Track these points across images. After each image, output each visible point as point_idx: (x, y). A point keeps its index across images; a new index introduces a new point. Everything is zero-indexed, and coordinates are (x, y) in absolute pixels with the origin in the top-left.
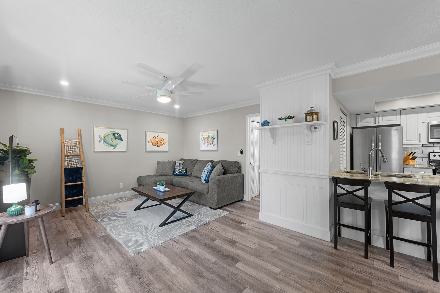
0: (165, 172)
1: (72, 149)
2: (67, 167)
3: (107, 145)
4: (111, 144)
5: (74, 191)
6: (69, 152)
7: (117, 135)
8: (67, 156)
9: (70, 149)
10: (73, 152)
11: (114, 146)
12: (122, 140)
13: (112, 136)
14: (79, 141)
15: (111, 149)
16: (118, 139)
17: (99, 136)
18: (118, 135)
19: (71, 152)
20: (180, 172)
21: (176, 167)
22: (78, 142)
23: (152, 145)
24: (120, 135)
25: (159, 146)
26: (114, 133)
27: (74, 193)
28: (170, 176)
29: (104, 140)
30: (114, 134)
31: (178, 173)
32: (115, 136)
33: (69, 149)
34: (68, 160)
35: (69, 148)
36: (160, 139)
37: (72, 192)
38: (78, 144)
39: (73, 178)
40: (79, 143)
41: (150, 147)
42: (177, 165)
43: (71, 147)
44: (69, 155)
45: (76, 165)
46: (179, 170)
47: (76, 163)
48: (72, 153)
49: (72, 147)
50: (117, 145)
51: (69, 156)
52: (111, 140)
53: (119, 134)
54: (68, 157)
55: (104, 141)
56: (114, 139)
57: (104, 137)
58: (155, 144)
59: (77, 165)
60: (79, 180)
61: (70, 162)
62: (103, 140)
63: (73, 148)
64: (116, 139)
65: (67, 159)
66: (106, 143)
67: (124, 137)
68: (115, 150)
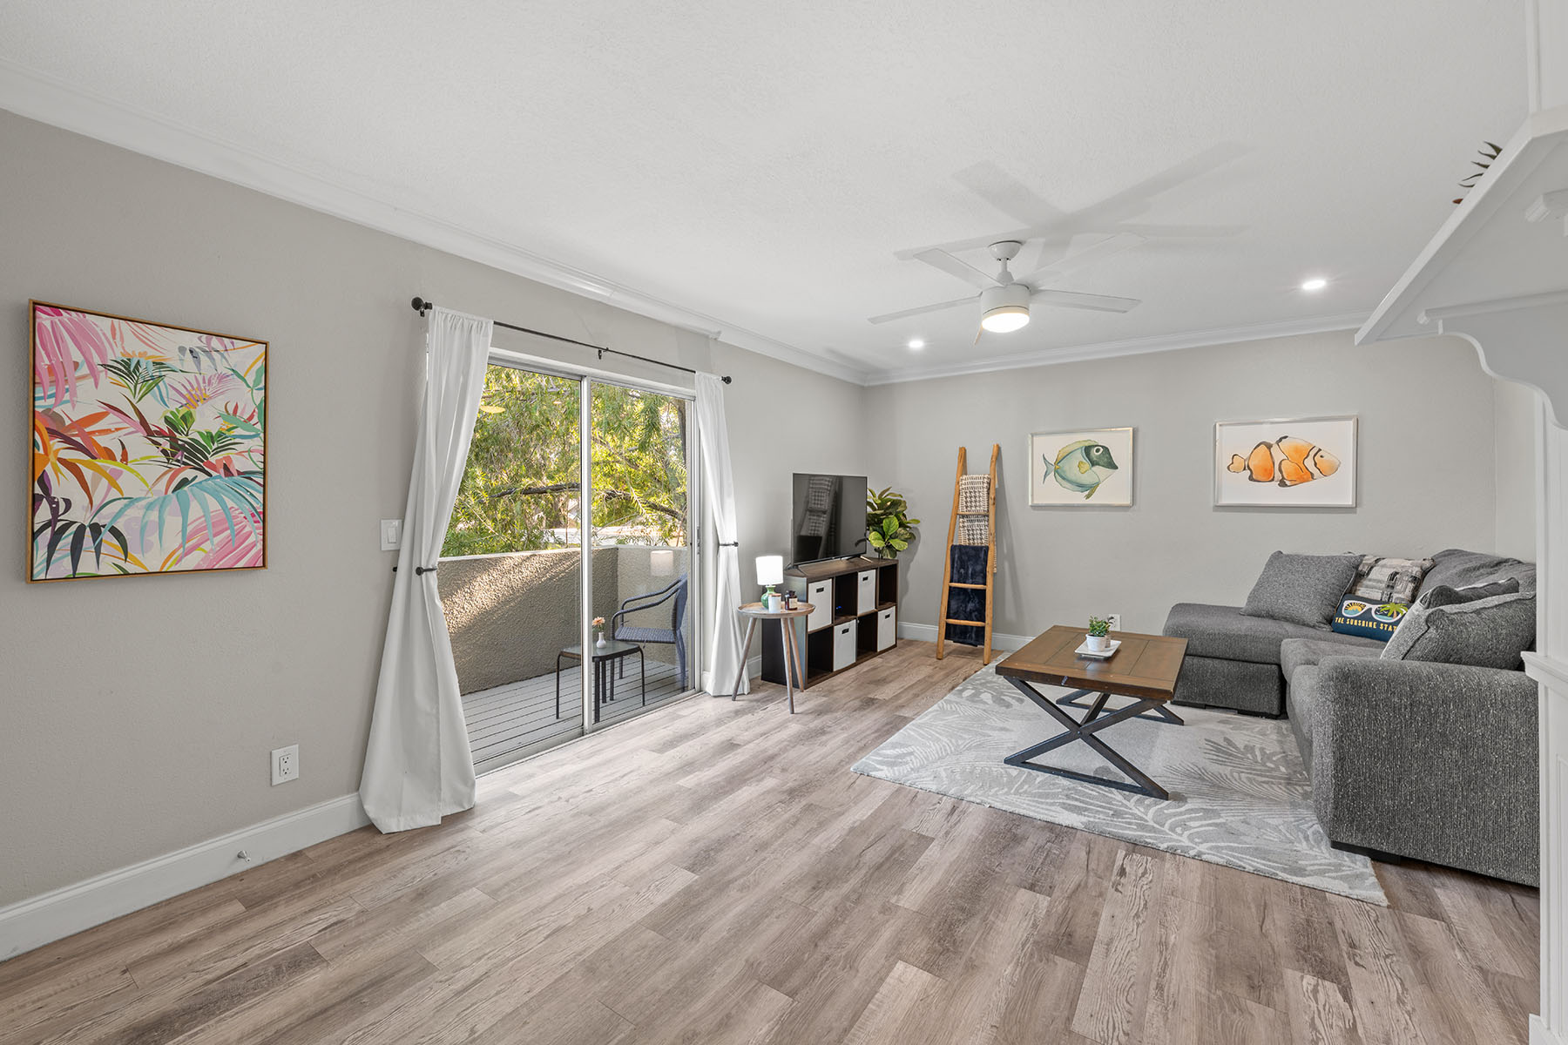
0: (1284, 603)
1: (973, 499)
2: (962, 544)
3: (1068, 485)
4: (1078, 481)
5: (970, 606)
6: (967, 507)
7: (1098, 451)
8: (963, 516)
9: (971, 497)
10: (976, 506)
11: (1090, 489)
12: (1116, 467)
13: (1080, 456)
14: (988, 478)
15: (1079, 498)
16: (1099, 465)
17: (1044, 459)
18: (1102, 450)
19: (971, 507)
20: (1366, 616)
21: (1367, 587)
22: (986, 480)
23: (1251, 478)
24: (1106, 449)
25: (1288, 483)
26: (1087, 444)
27: (968, 610)
28: (1305, 624)
29: (1057, 469)
30: (1088, 450)
31: (1354, 618)
32: (1092, 454)
33: (968, 499)
34: (964, 527)
35: (968, 495)
36: (1297, 450)
37: (966, 607)
38: (985, 485)
39: (966, 573)
40: (989, 484)
41: (1239, 489)
42: (1374, 580)
43: (973, 494)
44: (968, 513)
45: (981, 539)
46: (1368, 606)
47: (981, 534)
48: (973, 509)
49: (975, 492)
50: (1098, 484)
51: (967, 516)
52: (1077, 468)
53: (1102, 447)
54: (965, 520)
55: (1060, 474)
56: (1087, 465)
57: (1058, 462)
58: (1260, 474)
59: (984, 541)
60: (979, 579)
61: (968, 530)
62: (1056, 471)
63: (975, 497)
64: (1093, 464)
65: (963, 522)
66: (1064, 479)
67: (1122, 455)
68: (1092, 501)
